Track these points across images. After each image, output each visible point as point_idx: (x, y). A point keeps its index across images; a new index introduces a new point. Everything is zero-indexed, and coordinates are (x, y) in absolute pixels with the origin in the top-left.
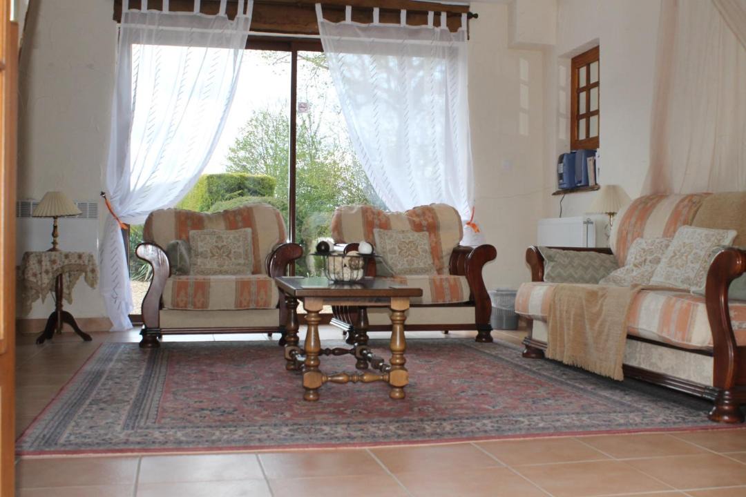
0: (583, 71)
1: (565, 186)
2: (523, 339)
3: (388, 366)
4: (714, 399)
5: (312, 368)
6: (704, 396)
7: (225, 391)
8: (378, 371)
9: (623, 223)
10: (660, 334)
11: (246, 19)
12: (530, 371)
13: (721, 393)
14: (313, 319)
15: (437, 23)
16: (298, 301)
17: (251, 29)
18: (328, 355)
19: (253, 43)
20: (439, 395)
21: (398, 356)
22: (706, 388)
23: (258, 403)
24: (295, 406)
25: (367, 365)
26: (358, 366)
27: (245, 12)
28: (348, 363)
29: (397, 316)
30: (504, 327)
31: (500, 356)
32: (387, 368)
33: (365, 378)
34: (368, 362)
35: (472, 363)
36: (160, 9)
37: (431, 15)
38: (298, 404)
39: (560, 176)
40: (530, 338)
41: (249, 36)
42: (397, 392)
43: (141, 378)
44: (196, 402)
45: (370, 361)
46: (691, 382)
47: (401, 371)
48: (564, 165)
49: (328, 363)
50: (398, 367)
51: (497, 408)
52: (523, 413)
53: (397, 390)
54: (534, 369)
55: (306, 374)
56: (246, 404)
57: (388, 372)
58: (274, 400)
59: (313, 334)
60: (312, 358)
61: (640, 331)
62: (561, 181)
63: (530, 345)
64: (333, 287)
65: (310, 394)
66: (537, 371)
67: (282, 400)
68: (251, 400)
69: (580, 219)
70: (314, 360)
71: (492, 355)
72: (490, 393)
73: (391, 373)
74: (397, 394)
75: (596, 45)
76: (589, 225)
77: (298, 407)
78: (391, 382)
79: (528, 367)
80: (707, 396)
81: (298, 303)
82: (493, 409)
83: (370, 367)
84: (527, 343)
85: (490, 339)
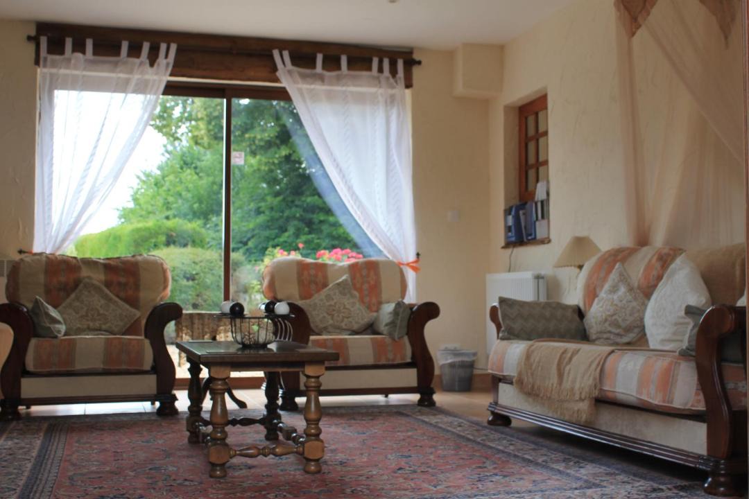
0: (531, 120)
1: (513, 239)
2: (488, 404)
3: (303, 437)
4: (709, 469)
5: (219, 442)
6: (698, 466)
7: (130, 473)
8: (290, 442)
9: (590, 277)
10: (638, 396)
11: (168, 64)
12: (474, 441)
13: (717, 463)
14: (220, 387)
15: (381, 70)
16: (202, 366)
17: (172, 75)
18: (234, 425)
19: (171, 89)
20: (374, 473)
21: (313, 426)
22: (700, 457)
23: (168, 488)
24: (210, 490)
25: (278, 436)
26: (267, 438)
27: (166, 57)
28: (257, 434)
29: (312, 382)
30: (457, 388)
31: (440, 425)
32: (301, 439)
33: (277, 450)
34: (279, 433)
35: (410, 434)
36: (84, 52)
37: (375, 62)
38: (214, 489)
39: (508, 229)
40: (496, 403)
41: (168, 82)
42: (313, 466)
43: (33, 460)
44: (96, 488)
45: (281, 432)
46: (683, 451)
47: (316, 442)
48: (513, 217)
49: (236, 435)
50: (313, 438)
51: (438, 488)
52: (469, 493)
53: (313, 463)
54: (479, 440)
55: (212, 448)
56: (154, 489)
57: (302, 443)
58: (187, 483)
59: (219, 403)
60: (219, 430)
61: (617, 394)
62: (510, 234)
63: (496, 411)
64: (239, 353)
65: (216, 470)
66: (482, 442)
67: (196, 483)
68: (160, 484)
69: (528, 275)
70: (220, 432)
71: (431, 424)
72: (430, 470)
73: (306, 445)
74: (313, 468)
75: (543, 93)
76: (541, 280)
77: (214, 491)
78: (306, 455)
79: (472, 438)
80: (701, 467)
81: (201, 369)
82: (435, 489)
83: (281, 437)
84: (493, 409)
85: (432, 404)
